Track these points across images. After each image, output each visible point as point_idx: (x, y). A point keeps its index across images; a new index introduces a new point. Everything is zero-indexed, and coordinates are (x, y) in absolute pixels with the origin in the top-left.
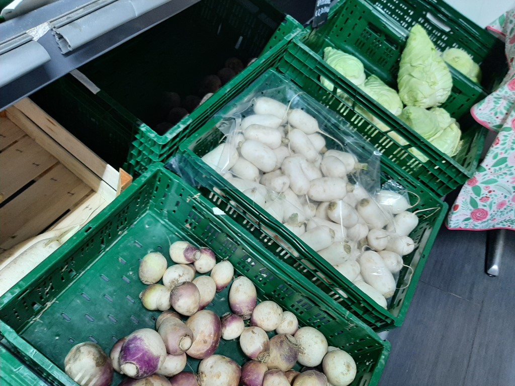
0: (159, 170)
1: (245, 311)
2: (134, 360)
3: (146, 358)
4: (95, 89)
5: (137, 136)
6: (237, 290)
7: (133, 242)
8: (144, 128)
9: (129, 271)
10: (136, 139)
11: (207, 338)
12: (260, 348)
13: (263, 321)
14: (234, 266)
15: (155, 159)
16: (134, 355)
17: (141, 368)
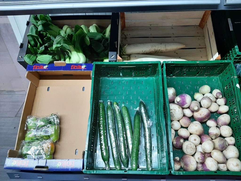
0: (231, 63)
1: (220, 123)
2: (181, 98)
3: (184, 100)
4: (231, 29)
5: (233, 49)
6: (223, 116)
7: (206, 81)
8: (236, 47)
9: (198, 86)
10: (231, 50)
11: (202, 114)
12: (214, 133)
13: (223, 130)
14: (229, 110)
15: (232, 58)
16: (182, 97)
17: (181, 101)
